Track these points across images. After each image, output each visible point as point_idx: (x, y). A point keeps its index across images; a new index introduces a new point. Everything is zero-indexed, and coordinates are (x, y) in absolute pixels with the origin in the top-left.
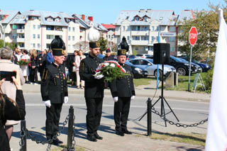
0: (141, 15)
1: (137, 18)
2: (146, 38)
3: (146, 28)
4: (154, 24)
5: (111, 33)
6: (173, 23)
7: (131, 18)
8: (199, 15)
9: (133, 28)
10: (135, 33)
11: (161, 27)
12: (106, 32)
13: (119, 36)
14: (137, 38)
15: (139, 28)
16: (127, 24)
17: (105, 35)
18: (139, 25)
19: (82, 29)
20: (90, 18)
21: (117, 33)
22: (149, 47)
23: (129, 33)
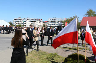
0: (54, 19)
1: (53, 20)
2: (55, 24)
3: (55, 22)
4: (57, 21)
5: (46, 23)
6: (61, 21)
8: (67, 19)
9: (52, 22)
10: (52, 23)
14: (52, 24)
15: (53, 22)
16: (50, 21)
19: (39, 22)
20: (41, 20)
21: (48, 23)
22: (55, 26)
23: (50, 23)
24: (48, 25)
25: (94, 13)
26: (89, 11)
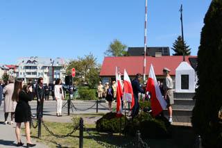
0: (32, 60)
1: (29, 62)
2: (35, 73)
3: (35, 67)
4: (40, 65)
5: (11, 70)
6: (51, 65)
7: (26, 62)
9: (27, 67)
10: (28, 71)
11: (44, 67)
12: (8, 70)
13: (18, 73)
14: (29, 73)
15: (30, 67)
16: (23, 65)
17: (8, 72)
18: (31, 66)
21: (16, 71)
23: (24, 71)
24: (18, 75)
25: (123, 48)
26: (113, 43)
